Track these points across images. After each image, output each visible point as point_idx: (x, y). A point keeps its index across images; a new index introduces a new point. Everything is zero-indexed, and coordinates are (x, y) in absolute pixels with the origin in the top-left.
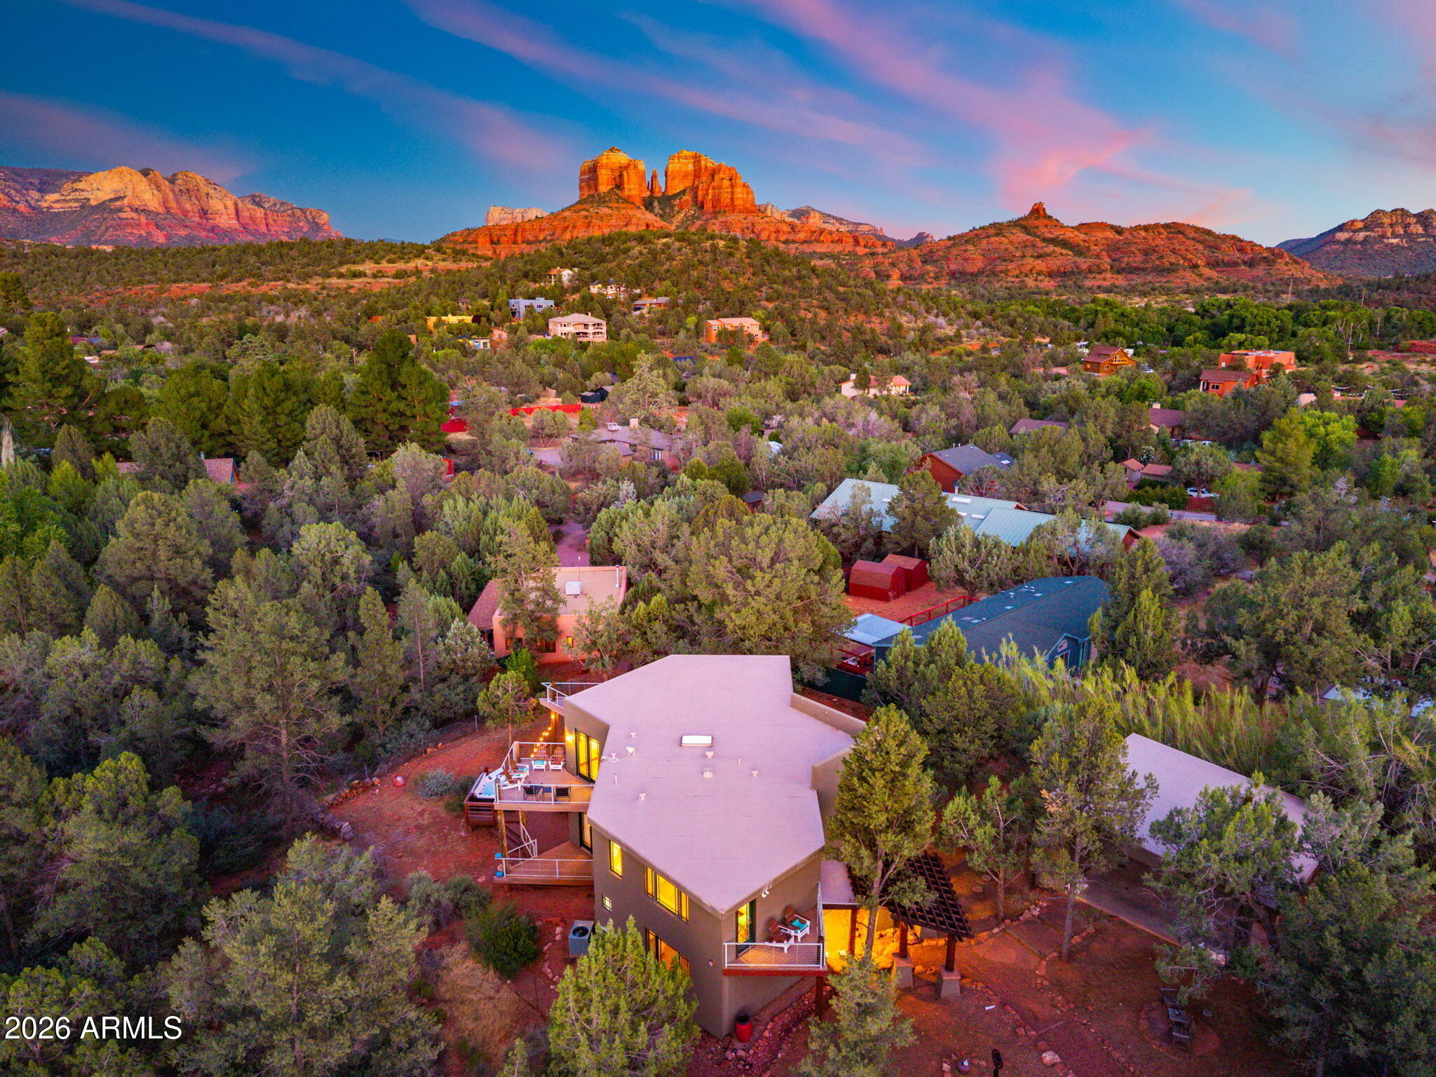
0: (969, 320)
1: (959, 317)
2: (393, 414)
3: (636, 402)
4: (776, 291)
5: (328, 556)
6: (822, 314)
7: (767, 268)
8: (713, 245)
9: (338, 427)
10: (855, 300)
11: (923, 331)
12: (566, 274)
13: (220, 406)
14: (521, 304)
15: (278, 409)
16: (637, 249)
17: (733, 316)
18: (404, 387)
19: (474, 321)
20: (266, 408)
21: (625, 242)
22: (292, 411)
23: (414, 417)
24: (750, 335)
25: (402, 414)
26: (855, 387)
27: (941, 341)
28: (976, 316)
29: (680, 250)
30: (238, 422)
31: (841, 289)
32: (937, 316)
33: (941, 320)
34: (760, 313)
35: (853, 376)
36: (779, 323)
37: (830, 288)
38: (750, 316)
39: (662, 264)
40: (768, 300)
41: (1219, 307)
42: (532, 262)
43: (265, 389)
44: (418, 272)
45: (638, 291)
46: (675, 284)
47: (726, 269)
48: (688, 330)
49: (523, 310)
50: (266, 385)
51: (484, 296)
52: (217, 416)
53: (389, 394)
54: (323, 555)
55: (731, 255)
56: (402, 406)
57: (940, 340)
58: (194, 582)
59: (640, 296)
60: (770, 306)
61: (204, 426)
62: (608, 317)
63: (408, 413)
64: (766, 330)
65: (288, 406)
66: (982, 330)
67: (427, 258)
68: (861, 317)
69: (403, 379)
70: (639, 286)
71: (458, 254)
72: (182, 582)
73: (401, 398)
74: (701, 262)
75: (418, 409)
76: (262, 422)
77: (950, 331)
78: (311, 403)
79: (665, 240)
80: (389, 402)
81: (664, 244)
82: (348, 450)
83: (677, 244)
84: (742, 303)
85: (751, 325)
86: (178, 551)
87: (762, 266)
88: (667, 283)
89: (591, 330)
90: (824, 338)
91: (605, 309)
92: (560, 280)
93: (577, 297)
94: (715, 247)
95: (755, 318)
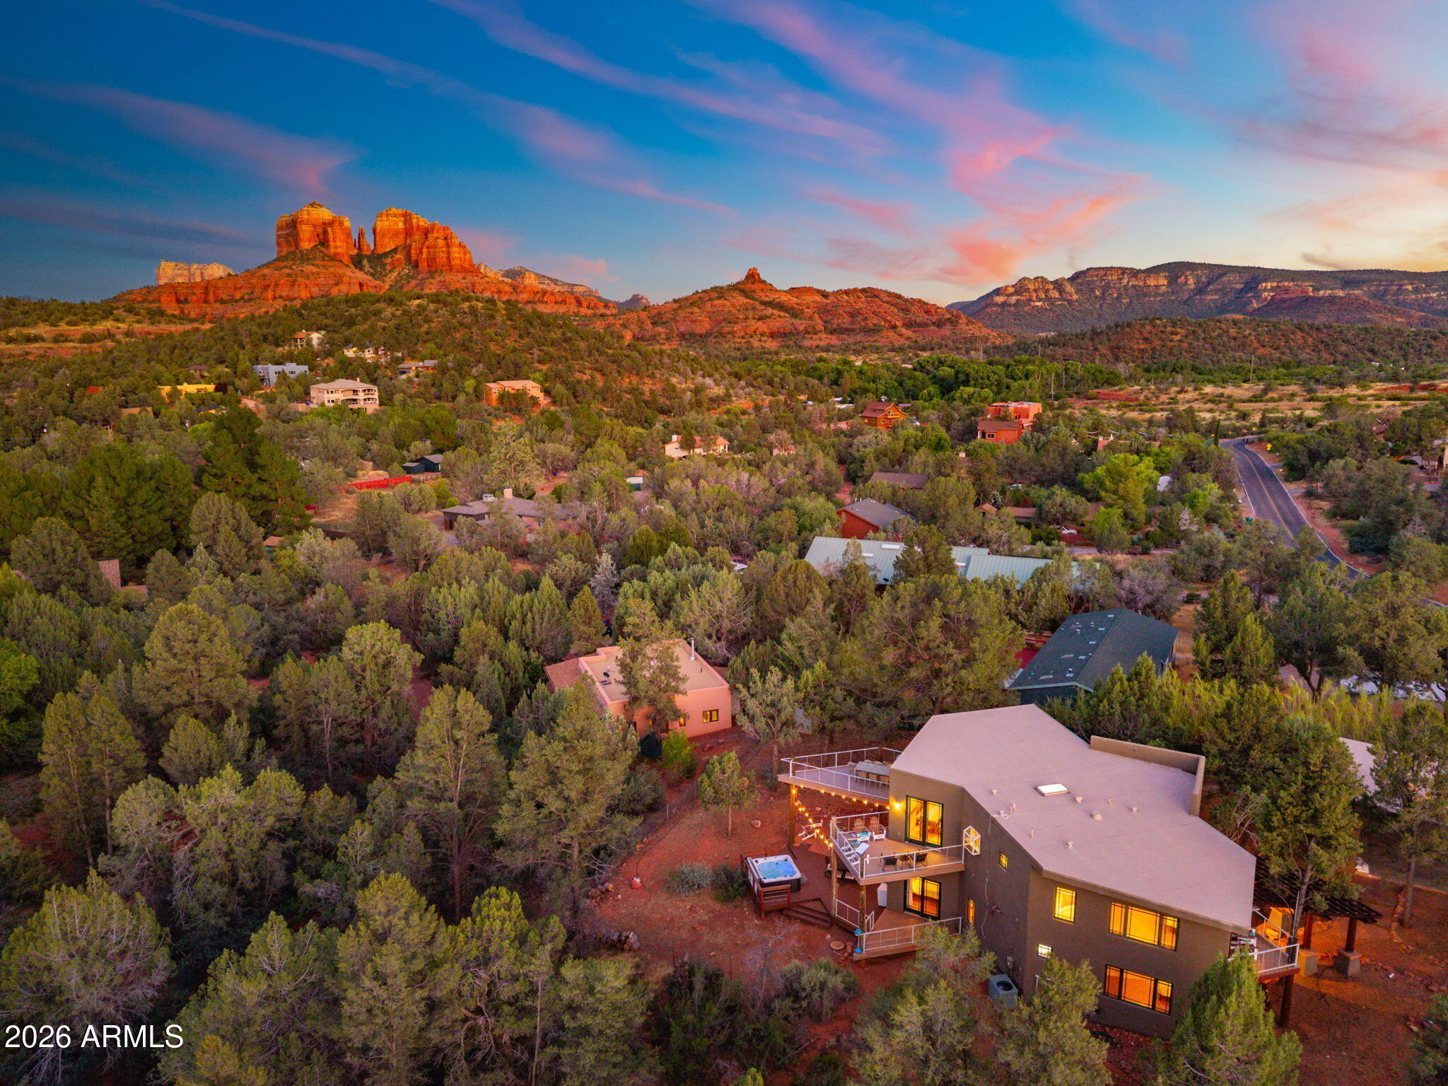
0: (734, 380)
1: (723, 378)
2: (254, 499)
3: (504, 472)
4: (547, 353)
6: (598, 376)
7: (532, 330)
8: (471, 307)
9: (233, 516)
10: (626, 363)
11: (697, 391)
12: (316, 337)
14: (272, 370)
16: (389, 311)
17: (508, 378)
18: (264, 468)
19: (217, 389)
20: (117, 500)
21: (373, 304)
23: (276, 500)
24: (532, 398)
27: (715, 401)
28: (737, 376)
29: (436, 311)
31: (610, 352)
32: (703, 377)
33: (708, 381)
34: (537, 375)
35: (675, 437)
36: (558, 385)
38: (528, 378)
39: (420, 327)
40: (539, 362)
41: (933, 365)
42: (269, 325)
43: (114, 479)
44: (110, 335)
45: (399, 354)
46: (440, 347)
47: (491, 331)
48: (467, 394)
49: (273, 378)
50: (115, 472)
51: (221, 361)
55: (491, 317)
56: (263, 488)
57: (712, 400)
59: (403, 359)
60: (544, 368)
62: (376, 381)
63: (271, 496)
64: (547, 392)
66: (747, 390)
68: (635, 380)
69: (262, 460)
70: (400, 349)
71: (157, 315)
73: (261, 480)
74: (462, 324)
75: (281, 491)
76: (114, 516)
77: (718, 391)
79: (417, 302)
80: (249, 486)
81: (419, 306)
83: (432, 306)
84: (516, 365)
85: (533, 388)
87: (526, 328)
88: (431, 345)
89: (361, 396)
90: (605, 400)
91: (370, 374)
92: (309, 342)
93: (330, 361)
94: (473, 311)
95: (534, 380)
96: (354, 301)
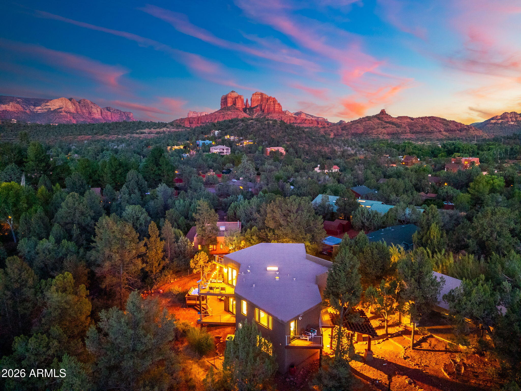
0: (360, 148)
1: (356, 147)
2: (157, 175)
3: (242, 172)
4: (290, 138)
5: (135, 217)
6: (307, 146)
7: (287, 130)
8: (268, 123)
9: (137, 177)
10: (319, 141)
11: (343, 152)
12: (216, 132)
13: (96, 171)
14: (201, 142)
15: (117, 172)
16: (241, 124)
17: (275, 146)
18: (161, 166)
19: (184, 148)
20: (112, 172)
21: (237, 122)
22: (121, 173)
23: (164, 176)
24: (281, 153)
25: (160, 175)
26: (320, 169)
28: (362, 147)
29: (256, 124)
30: (102, 176)
31: (313, 138)
32: (348, 147)
33: (349, 148)
34: (285, 145)
35: (319, 166)
36: (291, 149)
37: (309, 138)
38: (281, 146)
39: (250, 129)
40: (287, 141)
41: (450, 145)
42: (204, 129)
43: (112, 165)
44: (164, 132)
45: (242, 138)
46: (255, 136)
47: (273, 131)
48: (259, 151)
49: (201, 144)
50: (113, 164)
51: (188, 140)
52: (95, 174)
53: (155, 168)
54: (134, 216)
55: (274, 126)
56: (160, 172)
57: (349, 155)
58: (88, 225)
59: (242, 140)
60: (288, 143)
61: (91, 178)
62: (231, 147)
63: (162, 175)
64: (287, 151)
65: (120, 171)
66: (364, 152)
67: (167, 128)
68: (321, 147)
69: (160, 163)
70: (242, 136)
71: (178, 126)
72: (83, 224)
73: (159, 169)
74: (264, 128)
75: (165, 173)
76: (110, 177)
77: (353, 152)
78: (128, 170)
80: (155, 171)
81: (251, 122)
82: (141, 186)
83: (255, 122)
84: (278, 142)
85: (281, 150)
86: (82, 214)
87: (285, 130)
88: (252, 135)
89: (225, 151)
90: (307, 154)
91: (230, 144)
92: (214, 134)
93: (220, 140)
94: (269, 123)
95: (283, 147)
96: (231, 121)
